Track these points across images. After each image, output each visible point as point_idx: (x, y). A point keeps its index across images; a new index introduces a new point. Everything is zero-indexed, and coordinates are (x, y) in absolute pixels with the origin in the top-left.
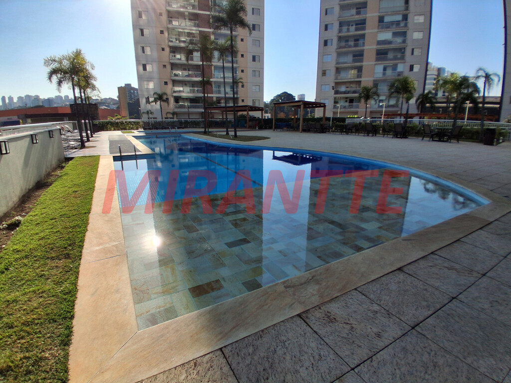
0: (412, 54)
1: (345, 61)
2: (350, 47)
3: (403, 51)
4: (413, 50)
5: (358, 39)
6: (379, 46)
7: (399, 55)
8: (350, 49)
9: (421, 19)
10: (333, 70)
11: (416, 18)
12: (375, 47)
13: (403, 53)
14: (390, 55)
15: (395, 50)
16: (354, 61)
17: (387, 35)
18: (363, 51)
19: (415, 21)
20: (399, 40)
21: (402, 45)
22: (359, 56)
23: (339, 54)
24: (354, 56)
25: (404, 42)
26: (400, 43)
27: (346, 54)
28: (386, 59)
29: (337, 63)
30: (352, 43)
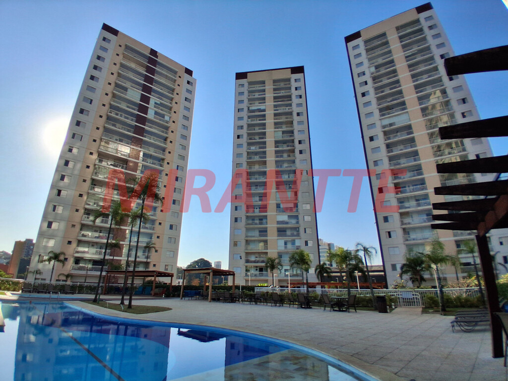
0: (305, 232)
1: (253, 235)
2: (256, 224)
3: (298, 229)
4: (305, 229)
5: (262, 219)
6: (278, 225)
7: (295, 233)
8: (256, 226)
9: (308, 207)
10: (243, 243)
11: (304, 205)
12: (276, 226)
13: (298, 231)
14: (289, 232)
15: (291, 228)
16: (260, 236)
17: (284, 217)
18: (267, 228)
19: (304, 208)
20: (294, 221)
21: (296, 225)
22: (264, 232)
23: (248, 230)
24: (260, 232)
25: (298, 223)
26: (294, 224)
27: (253, 229)
28: (286, 236)
29: (246, 237)
30: (257, 222)
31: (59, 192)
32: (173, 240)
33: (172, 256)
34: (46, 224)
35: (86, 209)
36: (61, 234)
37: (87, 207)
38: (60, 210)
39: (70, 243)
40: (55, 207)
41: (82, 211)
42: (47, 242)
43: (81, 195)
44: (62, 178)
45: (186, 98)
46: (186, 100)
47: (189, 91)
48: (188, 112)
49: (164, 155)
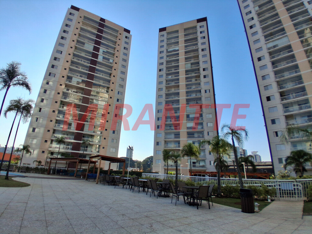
0: (208, 135)
1: (170, 137)
2: (172, 129)
3: (202, 133)
4: (208, 132)
6: (188, 130)
7: (201, 136)
8: (172, 131)
9: (211, 116)
10: (163, 143)
11: (207, 115)
12: (186, 130)
13: (203, 134)
14: (196, 135)
15: (198, 132)
16: (175, 138)
17: (191, 124)
18: (179, 132)
19: (207, 117)
20: (199, 127)
21: (201, 130)
22: (177, 135)
23: (166, 134)
24: (175, 135)
25: (202, 128)
26: (200, 129)
27: (170, 133)
28: (194, 137)
29: (165, 138)
30: (173, 128)
31: (40, 109)
32: (115, 141)
33: (114, 151)
34: (31, 129)
35: (57, 120)
36: (41, 135)
37: (58, 118)
38: (41, 121)
39: (46, 141)
40: (37, 118)
41: (54, 121)
42: (32, 141)
43: (54, 111)
44: (42, 100)
45: (124, 47)
46: (124, 49)
47: (126, 43)
48: (126, 57)
49: (109, 85)
